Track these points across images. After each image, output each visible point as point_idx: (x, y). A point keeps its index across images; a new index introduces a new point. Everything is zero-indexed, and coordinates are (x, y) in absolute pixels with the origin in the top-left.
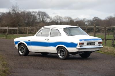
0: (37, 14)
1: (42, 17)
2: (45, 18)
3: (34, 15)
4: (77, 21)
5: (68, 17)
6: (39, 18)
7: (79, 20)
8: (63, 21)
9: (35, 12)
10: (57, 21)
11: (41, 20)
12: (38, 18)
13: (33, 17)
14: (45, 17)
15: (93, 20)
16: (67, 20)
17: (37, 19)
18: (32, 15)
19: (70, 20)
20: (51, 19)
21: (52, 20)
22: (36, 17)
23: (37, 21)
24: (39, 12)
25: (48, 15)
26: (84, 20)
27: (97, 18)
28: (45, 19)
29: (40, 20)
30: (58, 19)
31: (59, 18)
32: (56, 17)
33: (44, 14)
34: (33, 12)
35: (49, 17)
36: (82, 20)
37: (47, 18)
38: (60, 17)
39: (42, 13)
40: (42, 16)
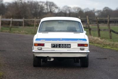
0: (45, 4)
1: (50, 8)
2: (53, 8)
3: (42, 5)
5: (77, 8)
6: (47, 9)
7: (89, 10)
8: (72, 12)
10: (66, 12)
13: (41, 7)
15: (104, 11)
16: (76, 10)
17: (44, 10)
18: (39, 5)
19: (79, 10)
20: (59, 10)
21: (61, 10)
22: (43, 7)
23: (45, 12)
24: (47, 2)
25: (56, 6)
26: (93, 10)
27: (108, 8)
28: (53, 10)
29: (48, 11)
30: (66, 10)
31: (68, 9)
32: (64, 7)
33: (52, 4)
34: (41, 2)
35: (57, 8)
36: (91, 11)
37: (55, 8)
38: (68, 7)
39: (50, 3)
40: (50, 6)
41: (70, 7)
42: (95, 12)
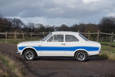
0: (13, 21)
1: (17, 24)
3: (10, 22)
4: (48, 27)
5: (39, 24)
7: (49, 27)
8: (35, 28)
9: (10, 19)
10: (30, 28)
11: (16, 26)
12: (14, 25)
14: (19, 23)
15: (61, 27)
16: (39, 26)
17: (12, 26)
18: (8, 22)
19: (41, 26)
20: (24, 26)
22: (11, 23)
23: (12, 27)
24: (14, 19)
25: (22, 22)
26: (53, 27)
27: (64, 25)
28: (20, 26)
30: (31, 26)
32: (29, 23)
33: (18, 21)
34: (9, 19)
35: (23, 24)
36: (51, 27)
38: (32, 24)
39: (17, 20)
40: (17, 22)
41: (34, 24)
42: (54, 28)
